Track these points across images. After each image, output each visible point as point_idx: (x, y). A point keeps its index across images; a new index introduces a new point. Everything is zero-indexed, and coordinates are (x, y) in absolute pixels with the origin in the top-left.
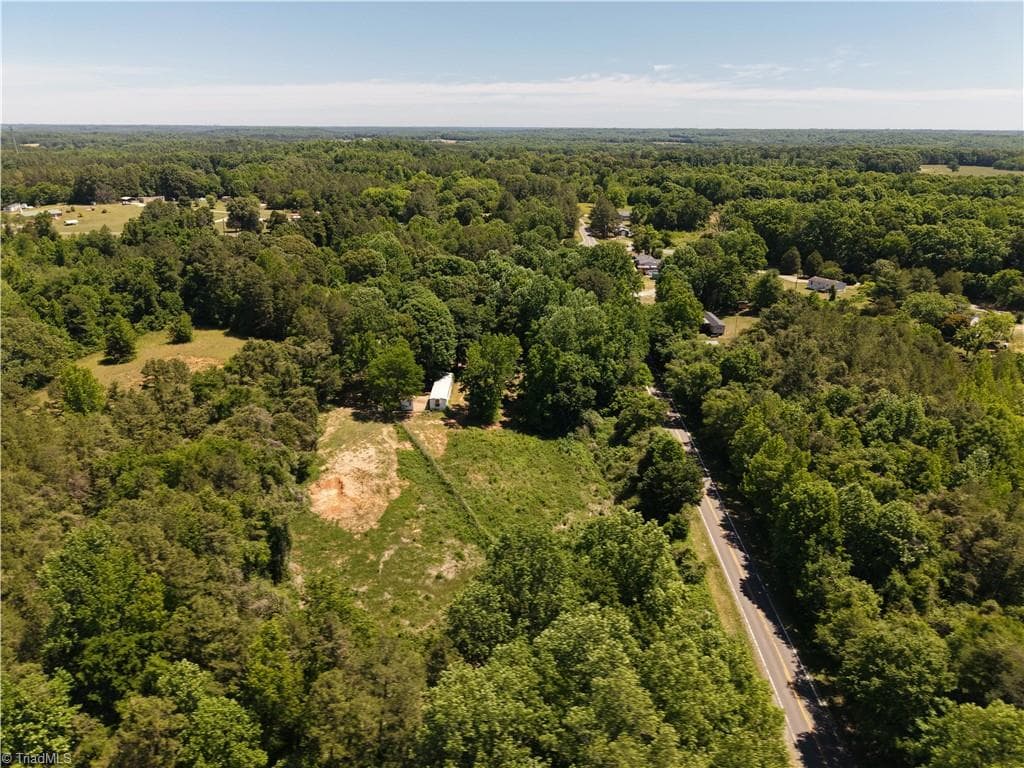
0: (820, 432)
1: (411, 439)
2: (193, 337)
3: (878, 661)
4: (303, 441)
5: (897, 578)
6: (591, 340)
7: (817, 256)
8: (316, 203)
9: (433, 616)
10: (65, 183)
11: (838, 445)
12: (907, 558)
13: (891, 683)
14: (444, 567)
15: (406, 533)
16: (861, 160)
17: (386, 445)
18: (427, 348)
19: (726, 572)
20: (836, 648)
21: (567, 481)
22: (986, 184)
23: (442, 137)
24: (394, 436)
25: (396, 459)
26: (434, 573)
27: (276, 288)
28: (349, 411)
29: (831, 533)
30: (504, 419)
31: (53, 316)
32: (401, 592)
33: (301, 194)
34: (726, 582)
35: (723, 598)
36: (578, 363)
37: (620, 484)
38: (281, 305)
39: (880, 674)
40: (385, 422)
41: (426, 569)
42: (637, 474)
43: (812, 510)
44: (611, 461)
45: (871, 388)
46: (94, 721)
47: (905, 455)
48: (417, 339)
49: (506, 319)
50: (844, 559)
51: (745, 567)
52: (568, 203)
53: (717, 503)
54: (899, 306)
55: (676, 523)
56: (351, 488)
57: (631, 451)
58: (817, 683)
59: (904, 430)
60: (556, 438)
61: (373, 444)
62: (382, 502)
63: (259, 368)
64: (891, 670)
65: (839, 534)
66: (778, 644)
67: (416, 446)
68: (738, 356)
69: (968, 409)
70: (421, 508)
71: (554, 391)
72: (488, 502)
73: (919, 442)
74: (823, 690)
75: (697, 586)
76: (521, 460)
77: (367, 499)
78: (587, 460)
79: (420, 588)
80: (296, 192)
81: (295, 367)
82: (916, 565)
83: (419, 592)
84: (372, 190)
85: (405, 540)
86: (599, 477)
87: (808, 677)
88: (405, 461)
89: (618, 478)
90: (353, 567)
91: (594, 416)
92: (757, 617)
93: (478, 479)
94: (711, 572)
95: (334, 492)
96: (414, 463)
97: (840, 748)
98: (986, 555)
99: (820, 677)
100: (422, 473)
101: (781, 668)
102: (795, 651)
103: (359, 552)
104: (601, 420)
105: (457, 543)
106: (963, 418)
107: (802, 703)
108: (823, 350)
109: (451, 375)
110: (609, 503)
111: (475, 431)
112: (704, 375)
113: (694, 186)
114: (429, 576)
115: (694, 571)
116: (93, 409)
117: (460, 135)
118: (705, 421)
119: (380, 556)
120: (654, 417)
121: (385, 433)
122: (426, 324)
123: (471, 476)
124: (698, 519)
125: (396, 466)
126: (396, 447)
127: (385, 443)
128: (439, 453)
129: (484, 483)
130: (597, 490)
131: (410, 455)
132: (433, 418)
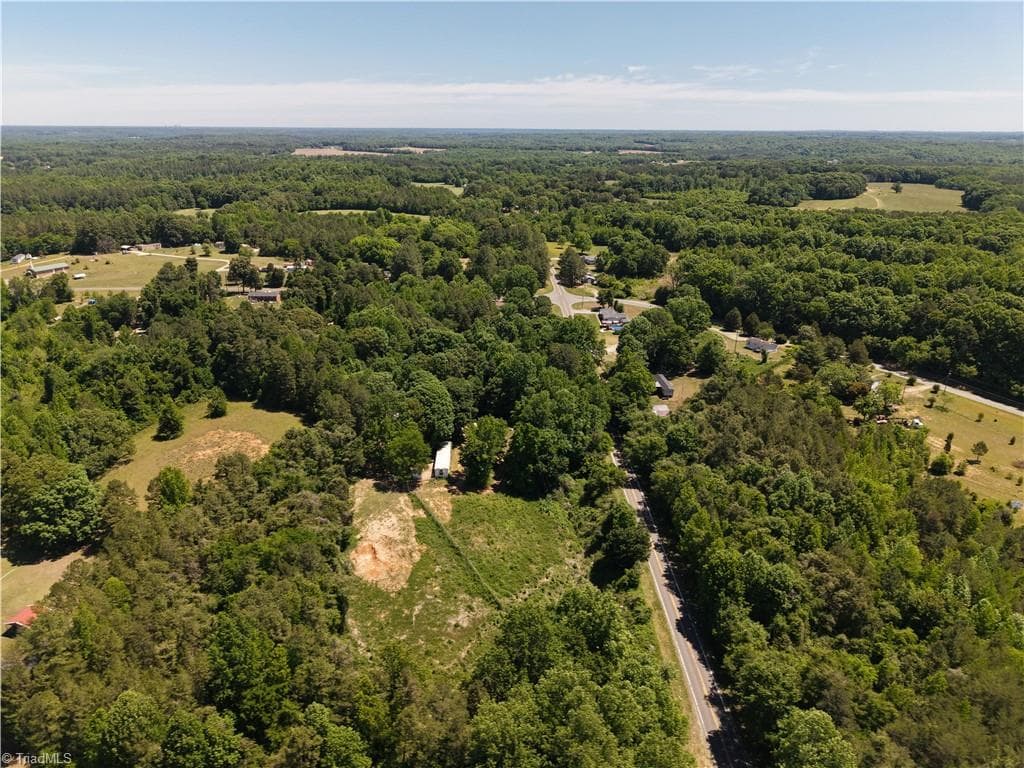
0: (736, 504)
1: (423, 507)
2: (228, 410)
3: (754, 682)
4: (343, 516)
5: (780, 620)
6: (564, 418)
7: (754, 317)
8: (306, 251)
9: (455, 657)
10: (66, 233)
11: (748, 513)
12: (787, 605)
13: (762, 698)
14: (460, 617)
15: (429, 590)
16: (811, 184)
17: (404, 513)
18: (431, 426)
19: (666, 614)
20: (734, 672)
21: (548, 539)
22: (913, 226)
23: (411, 145)
24: (410, 504)
25: (413, 525)
26: (454, 623)
27: (297, 368)
28: (371, 482)
29: (734, 587)
30: (495, 482)
31: (111, 399)
32: (431, 639)
33: (292, 243)
34: (666, 622)
35: (663, 634)
36: (553, 438)
37: (589, 540)
38: (304, 383)
39: (755, 691)
40: (401, 492)
41: (446, 619)
42: (601, 534)
43: (722, 571)
44: (582, 520)
45: (778, 463)
46: (252, 742)
47: (796, 520)
48: (423, 419)
49: (493, 389)
50: (745, 606)
51: (680, 610)
52: (540, 256)
53: (662, 555)
54: (814, 373)
55: (630, 576)
56: (383, 554)
57: (597, 512)
58: (724, 695)
59: (798, 500)
60: (537, 499)
61: (394, 513)
62: (407, 565)
63: (301, 453)
64: (762, 690)
65: (740, 587)
66: (700, 668)
67: (427, 512)
68: (679, 430)
69: (844, 484)
70: (438, 569)
71: (535, 462)
72: (488, 562)
73: (808, 510)
74: (730, 701)
75: (644, 626)
76: (511, 522)
77: (396, 563)
78: (563, 519)
79: (443, 634)
80: (287, 240)
81: (329, 451)
82: (793, 609)
83: (443, 638)
84: (359, 239)
85: (429, 597)
86: (573, 533)
87: (719, 691)
88: (421, 528)
89: (587, 535)
90: (393, 620)
91: (568, 480)
92: (687, 646)
93: (479, 541)
94: (655, 614)
95: (369, 557)
96: (427, 527)
97: (736, 741)
98: (841, 603)
99: (727, 691)
100: (435, 537)
101: (702, 686)
102: (711, 673)
103: (396, 608)
104: (573, 482)
105: (468, 597)
106: (841, 490)
107: (713, 710)
108: (745, 427)
109: (450, 443)
110: (580, 556)
111: (473, 496)
112: (653, 447)
113: (654, 226)
114: (449, 625)
115: (642, 615)
116: (183, 500)
117: (429, 142)
118: (652, 488)
119: (412, 610)
120: (614, 483)
121: (402, 502)
122: (430, 406)
123: (474, 539)
124: (647, 570)
125: (414, 533)
126: (412, 515)
127: (404, 511)
128: (446, 520)
129: (484, 545)
130: (571, 546)
131: (425, 522)
132: (437, 486)
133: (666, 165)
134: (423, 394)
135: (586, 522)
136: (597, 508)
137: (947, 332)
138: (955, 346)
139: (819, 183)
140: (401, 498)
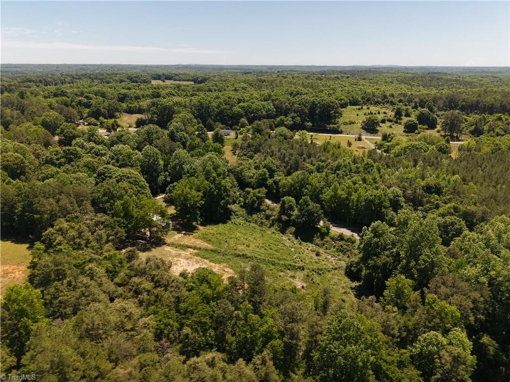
1: (188, 247)
14: (297, 283)
25: (200, 258)
40: (159, 246)
67: (197, 248)
88: (206, 256)
93: (243, 248)
96: (211, 255)
100: (222, 257)
104: (233, 207)
123: (239, 248)
126: (188, 253)
127: (180, 254)
128: (210, 246)
129: (247, 248)
130: (273, 233)
131: (202, 253)
132: (174, 235)
134: (128, 178)
135: (264, 221)
136: (265, 211)
137: (295, 111)
138: (300, 116)
139: (132, 78)
140: (167, 248)
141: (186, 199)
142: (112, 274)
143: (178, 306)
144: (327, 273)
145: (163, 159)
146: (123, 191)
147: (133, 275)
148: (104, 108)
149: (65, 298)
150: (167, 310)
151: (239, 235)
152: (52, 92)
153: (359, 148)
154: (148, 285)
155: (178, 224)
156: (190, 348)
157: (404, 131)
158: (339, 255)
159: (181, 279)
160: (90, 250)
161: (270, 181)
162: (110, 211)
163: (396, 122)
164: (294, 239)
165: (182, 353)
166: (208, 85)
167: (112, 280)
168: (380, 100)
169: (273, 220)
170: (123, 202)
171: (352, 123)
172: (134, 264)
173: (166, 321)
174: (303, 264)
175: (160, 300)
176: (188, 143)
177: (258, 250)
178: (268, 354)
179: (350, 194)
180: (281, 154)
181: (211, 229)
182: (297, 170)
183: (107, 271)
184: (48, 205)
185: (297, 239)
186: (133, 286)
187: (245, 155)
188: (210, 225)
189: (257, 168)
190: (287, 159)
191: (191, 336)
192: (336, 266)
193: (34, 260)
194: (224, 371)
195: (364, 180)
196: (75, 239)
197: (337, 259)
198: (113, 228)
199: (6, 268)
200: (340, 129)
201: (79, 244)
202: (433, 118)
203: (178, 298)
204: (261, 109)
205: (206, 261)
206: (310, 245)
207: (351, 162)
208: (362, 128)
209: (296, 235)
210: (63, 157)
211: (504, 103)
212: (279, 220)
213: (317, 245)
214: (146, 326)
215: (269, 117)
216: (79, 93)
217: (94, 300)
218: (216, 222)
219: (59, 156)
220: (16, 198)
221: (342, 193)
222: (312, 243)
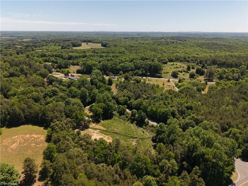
1: (97, 129)
14: (133, 143)
15: (122, 142)
16: (71, 44)
24: (93, 130)
40: (88, 129)
55: (147, 122)
67: (100, 130)
70: (118, 138)
93: (116, 130)
96: (105, 132)
100: (109, 133)
105: (129, 139)
126: (97, 132)
127: (94, 132)
128: (105, 129)
129: (118, 130)
130: (128, 123)
131: (102, 132)
132: (92, 124)
133: (20, 41)
134: (77, 104)
135: (125, 118)
136: (126, 115)
137: (143, 68)
138: (145, 70)
139: (73, 43)
140: (90, 130)
141: (97, 111)
142: (73, 139)
143: (94, 150)
144: (145, 139)
145: (89, 93)
146: (75, 109)
147: (80, 140)
148: (63, 64)
149: (62, 147)
150: (91, 151)
151: (115, 124)
152: (40, 55)
153: (168, 86)
154: (85, 143)
155: (94, 119)
156: (97, 162)
157: (189, 77)
158: (151, 133)
159: (95, 142)
160: (66, 131)
161: (129, 102)
162: (71, 116)
163: (187, 72)
164: (135, 126)
165: (95, 163)
166: (107, 50)
167: (73, 141)
168: (183, 60)
169: (129, 118)
170: (75, 113)
171: (167, 73)
172: (80, 136)
173: (90, 155)
174: (137, 136)
175: (89, 149)
176: (98, 85)
177: (121, 130)
178: (118, 164)
179: (157, 109)
180: (134, 90)
181: (106, 122)
182: (139, 98)
183: (72, 139)
184: (50, 114)
185: (137, 126)
186: (80, 144)
187: (120, 90)
188: (105, 120)
189: (124, 96)
190: (136, 93)
191: (98, 159)
192: (149, 137)
193: (48, 134)
194: (106, 168)
195: (164, 103)
196: (61, 127)
197: (150, 134)
198: (72, 123)
199: (38, 136)
200: (162, 76)
201: (62, 129)
202: (203, 71)
203: (94, 148)
204: (129, 67)
205: (103, 134)
206: (141, 128)
207: (160, 96)
208: (171, 75)
209: (137, 124)
210: (51, 93)
211: (237, 63)
212: (131, 118)
213: (144, 128)
214: (85, 156)
215: (132, 70)
216: (51, 55)
217: (70, 148)
218: (107, 119)
219: (50, 92)
220: (39, 111)
221: (155, 109)
222: (142, 128)
